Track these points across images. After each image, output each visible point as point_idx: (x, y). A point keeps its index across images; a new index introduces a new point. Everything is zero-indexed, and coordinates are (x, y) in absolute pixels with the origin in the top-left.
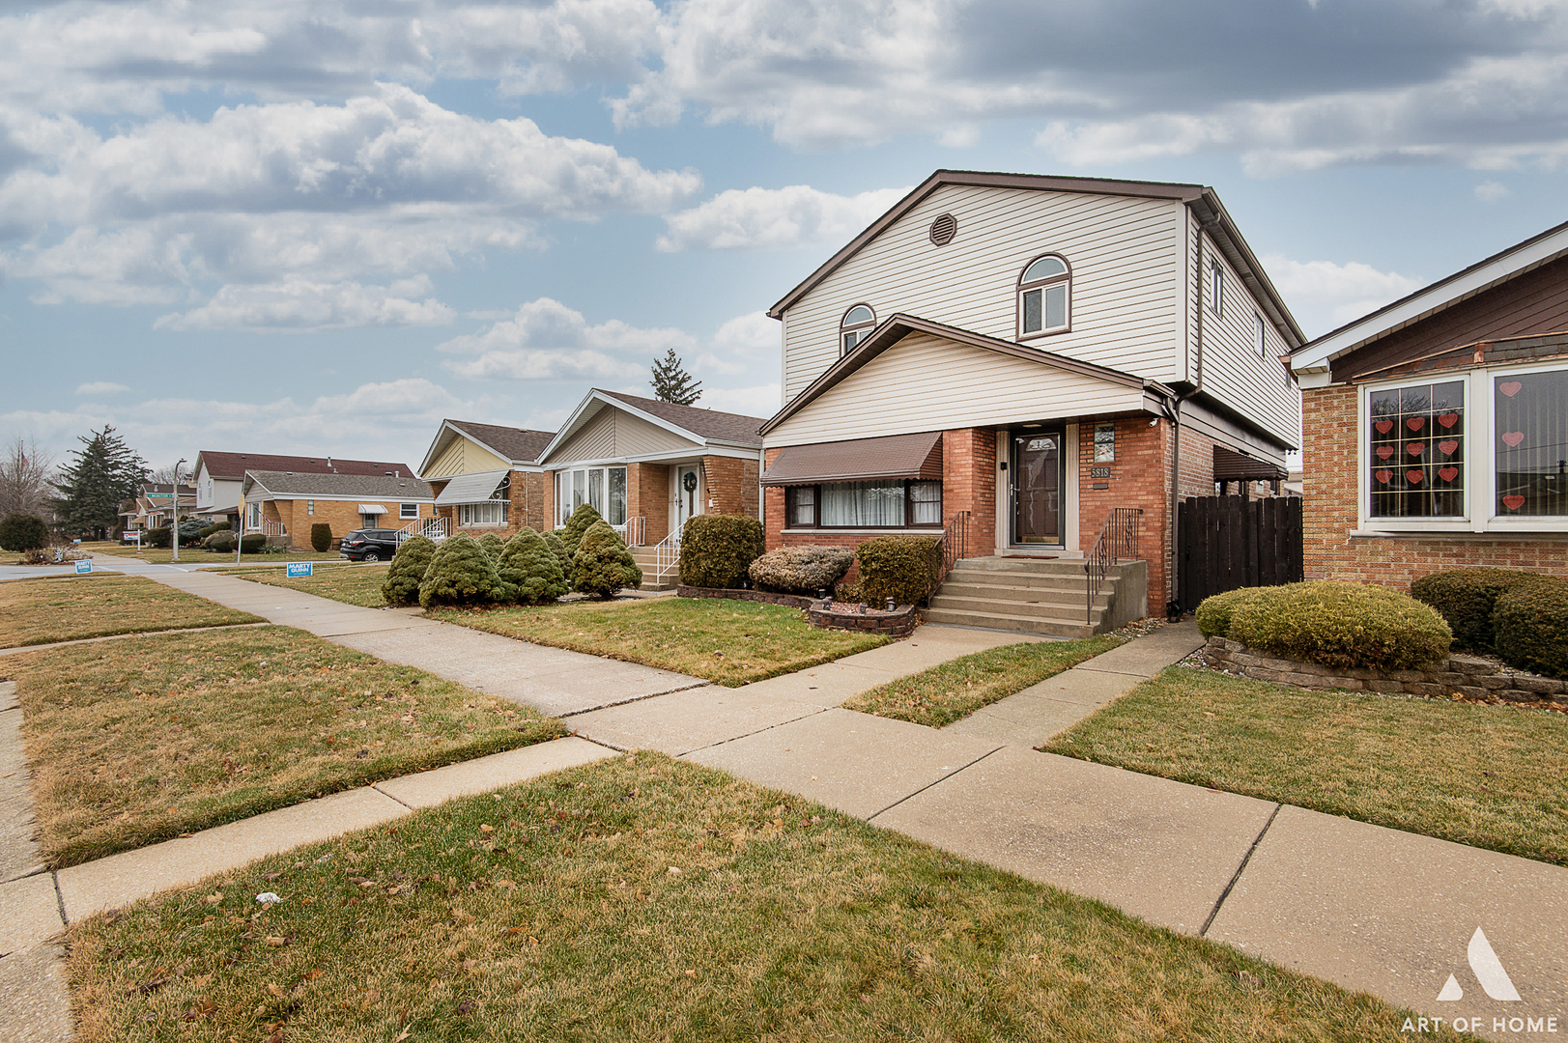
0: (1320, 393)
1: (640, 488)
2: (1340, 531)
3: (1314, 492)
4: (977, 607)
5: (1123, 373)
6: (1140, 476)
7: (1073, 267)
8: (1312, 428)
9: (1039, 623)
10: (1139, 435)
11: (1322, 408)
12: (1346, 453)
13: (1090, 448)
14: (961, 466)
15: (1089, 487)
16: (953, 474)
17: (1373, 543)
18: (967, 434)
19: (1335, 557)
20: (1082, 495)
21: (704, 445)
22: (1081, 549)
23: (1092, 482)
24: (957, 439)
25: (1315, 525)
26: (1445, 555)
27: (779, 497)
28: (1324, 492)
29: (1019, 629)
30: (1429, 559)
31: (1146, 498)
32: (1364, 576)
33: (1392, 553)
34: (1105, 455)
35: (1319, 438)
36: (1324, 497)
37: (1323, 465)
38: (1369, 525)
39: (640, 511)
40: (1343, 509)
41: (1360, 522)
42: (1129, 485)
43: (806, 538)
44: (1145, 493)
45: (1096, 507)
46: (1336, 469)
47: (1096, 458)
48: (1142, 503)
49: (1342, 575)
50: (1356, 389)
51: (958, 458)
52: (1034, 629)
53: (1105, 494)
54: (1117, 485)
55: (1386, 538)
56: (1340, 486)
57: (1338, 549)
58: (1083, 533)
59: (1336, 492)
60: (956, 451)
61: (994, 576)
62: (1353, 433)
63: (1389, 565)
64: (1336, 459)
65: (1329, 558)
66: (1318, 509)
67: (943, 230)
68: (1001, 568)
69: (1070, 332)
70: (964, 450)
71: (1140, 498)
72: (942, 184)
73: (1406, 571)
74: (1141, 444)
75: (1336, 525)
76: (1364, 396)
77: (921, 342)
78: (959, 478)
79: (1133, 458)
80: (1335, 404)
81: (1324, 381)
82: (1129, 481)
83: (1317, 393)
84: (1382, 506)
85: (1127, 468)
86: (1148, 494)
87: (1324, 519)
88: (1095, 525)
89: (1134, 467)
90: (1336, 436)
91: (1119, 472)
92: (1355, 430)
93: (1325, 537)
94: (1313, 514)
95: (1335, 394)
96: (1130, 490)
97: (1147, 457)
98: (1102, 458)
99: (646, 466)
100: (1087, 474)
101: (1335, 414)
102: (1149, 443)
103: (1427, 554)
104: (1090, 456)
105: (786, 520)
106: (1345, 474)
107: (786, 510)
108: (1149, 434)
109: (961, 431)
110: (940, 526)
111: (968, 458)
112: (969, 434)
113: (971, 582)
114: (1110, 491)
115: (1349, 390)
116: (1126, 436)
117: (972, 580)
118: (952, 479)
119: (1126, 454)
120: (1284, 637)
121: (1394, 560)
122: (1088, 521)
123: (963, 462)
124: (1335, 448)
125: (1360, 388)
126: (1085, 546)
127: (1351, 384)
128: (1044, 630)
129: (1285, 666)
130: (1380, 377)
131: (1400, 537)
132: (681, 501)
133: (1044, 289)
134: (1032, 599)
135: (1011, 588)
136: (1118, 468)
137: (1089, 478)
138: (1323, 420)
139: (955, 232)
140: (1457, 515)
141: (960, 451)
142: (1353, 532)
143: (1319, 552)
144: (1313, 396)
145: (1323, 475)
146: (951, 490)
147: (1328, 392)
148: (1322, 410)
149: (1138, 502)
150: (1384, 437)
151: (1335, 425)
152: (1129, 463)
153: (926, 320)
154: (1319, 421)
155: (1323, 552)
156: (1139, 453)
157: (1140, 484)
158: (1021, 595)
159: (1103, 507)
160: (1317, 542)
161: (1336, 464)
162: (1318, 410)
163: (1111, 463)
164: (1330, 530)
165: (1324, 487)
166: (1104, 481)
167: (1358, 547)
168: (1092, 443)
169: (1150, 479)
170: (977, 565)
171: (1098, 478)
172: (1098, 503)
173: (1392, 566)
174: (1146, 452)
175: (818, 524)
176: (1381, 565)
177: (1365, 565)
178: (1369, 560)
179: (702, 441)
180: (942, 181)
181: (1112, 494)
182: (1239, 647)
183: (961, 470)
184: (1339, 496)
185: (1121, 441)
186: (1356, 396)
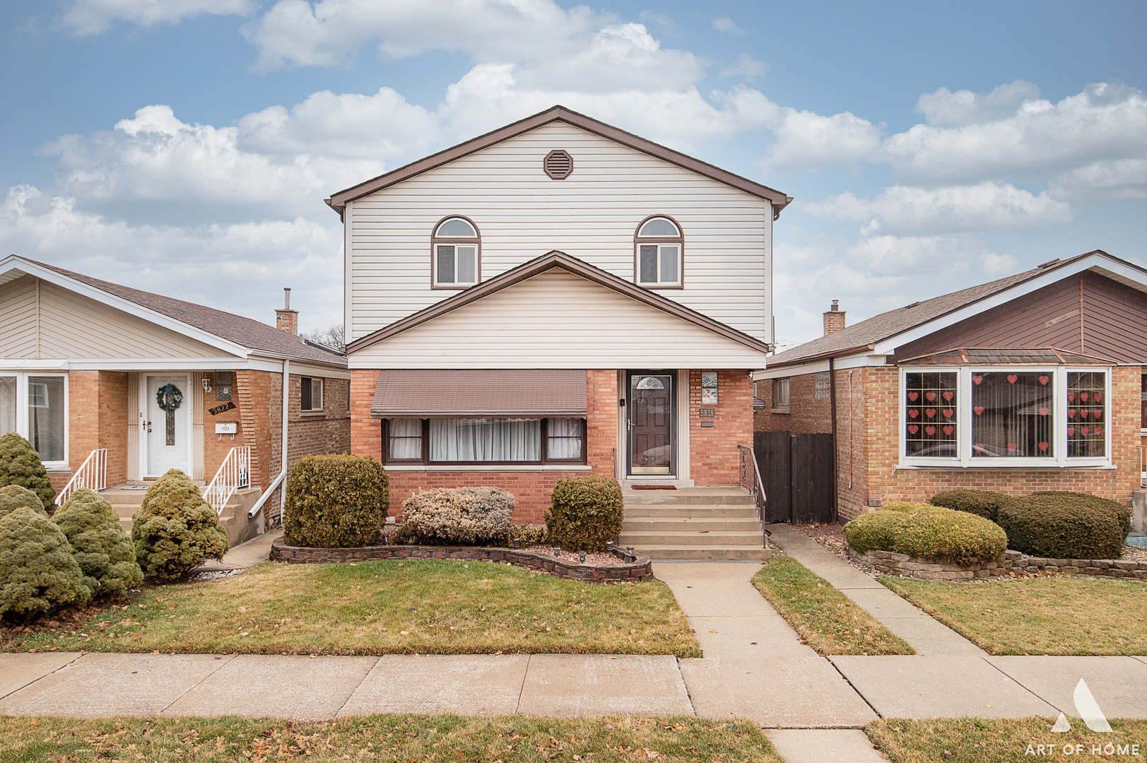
0: (878, 370)
1: (100, 407)
2: (889, 466)
3: (874, 439)
4: (661, 541)
5: (753, 338)
6: (738, 417)
7: (685, 232)
8: (874, 394)
9: (728, 551)
10: (737, 384)
11: (879, 380)
12: (892, 413)
13: (699, 391)
14: (607, 405)
15: (698, 424)
16: (598, 412)
17: (907, 474)
18: (612, 375)
19: (886, 484)
20: (692, 432)
21: (246, 357)
22: (691, 478)
23: (701, 421)
24: (601, 379)
25: (875, 462)
26: (942, 481)
27: (373, 428)
28: (880, 439)
29: (710, 558)
30: (935, 483)
31: (742, 435)
32: (902, 496)
33: (916, 480)
34: (709, 399)
35: (877, 401)
36: (880, 442)
37: (880, 420)
38: (907, 462)
39: (100, 441)
40: (890, 451)
41: (900, 459)
42: (729, 424)
43: (414, 475)
44: (741, 431)
45: (704, 442)
46: (887, 423)
47: (703, 399)
48: (739, 439)
49: (890, 496)
50: (897, 370)
51: (603, 397)
52: (724, 557)
53: (710, 431)
54: (720, 424)
55: (914, 470)
56: (889, 435)
57: (888, 477)
58: (693, 465)
59: (887, 438)
60: (601, 390)
61: (658, 510)
62: (896, 399)
63: (914, 488)
64: (887, 416)
65: (883, 484)
66: (877, 451)
67: (559, 165)
68: (656, 501)
69: (683, 289)
70: (609, 390)
71: (738, 435)
72: (559, 119)
73: (923, 492)
74: (739, 391)
75: (887, 462)
76: (903, 372)
77: (565, 280)
78: (603, 416)
79: (732, 402)
80: (887, 379)
81: (882, 362)
82: (729, 421)
83: (877, 370)
84: (911, 450)
85: (728, 410)
86: (744, 432)
87: (880, 457)
88: (703, 457)
89: (733, 409)
90: (887, 401)
91: (721, 414)
92: (897, 397)
93: (881, 469)
94: (874, 454)
95: (887, 371)
96: (731, 428)
97: (743, 403)
98: (706, 400)
99: (107, 376)
100: (696, 413)
101: (887, 385)
102: (744, 391)
103: (933, 480)
104: (698, 398)
105: (382, 455)
106: (892, 426)
107: (382, 442)
108: (744, 383)
109: (605, 371)
110: (583, 459)
111: (612, 397)
112: (614, 375)
113: (635, 516)
114: (715, 429)
115: (894, 370)
116: (727, 384)
117: (636, 514)
118: (597, 416)
119: (728, 398)
120: (944, 550)
121: (918, 484)
122: (697, 454)
123: (608, 401)
124: (887, 409)
125: (900, 369)
126: (694, 475)
127: (896, 366)
128: (730, 556)
129: (938, 568)
130: (911, 364)
131: (921, 469)
132: (149, 423)
133: (660, 246)
134: (703, 530)
135: (681, 520)
136: (721, 409)
137: (698, 417)
138: (880, 389)
139: (572, 171)
140: (953, 456)
141: (605, 390)
142: (898, 467)
143: (877, 480)
144: (874, 372)
145: (880, 427)
146: (596, 428)
147: (883, 370)
148: (879, 382)
149: (736, 439)
150: (913, 403)
151: (886, 393)
152: (730, 406)
153: (587, 264)
154: (877, 389)
155: (880, 480)
156: (737, 398)
157: (738, 424)
158: (694, 527)
159: (709, 442)
160: (876, 473)
161: (887, 420)
162: (876, 382)
163: (715, 405)
164: (884, 465)
165: (880, 435)
166: (710, 420)
167: (899, 476)
168: (700, 387)
169: (745, 420)
170: (632, 500)
171: (705, 416)
172: (705, 439)
173: (916, 488)
174: (742, 398)
175: (425, 459)
176: (911, 488)
177: (902, 488)
178: (904, 485)
179: (243, 352)
180: (560, 116)
181: (716, 431)
182: (907, 558)
183: (606, 408)
184: (889, 442)
185: (723, 387)
186: (897, 374)
